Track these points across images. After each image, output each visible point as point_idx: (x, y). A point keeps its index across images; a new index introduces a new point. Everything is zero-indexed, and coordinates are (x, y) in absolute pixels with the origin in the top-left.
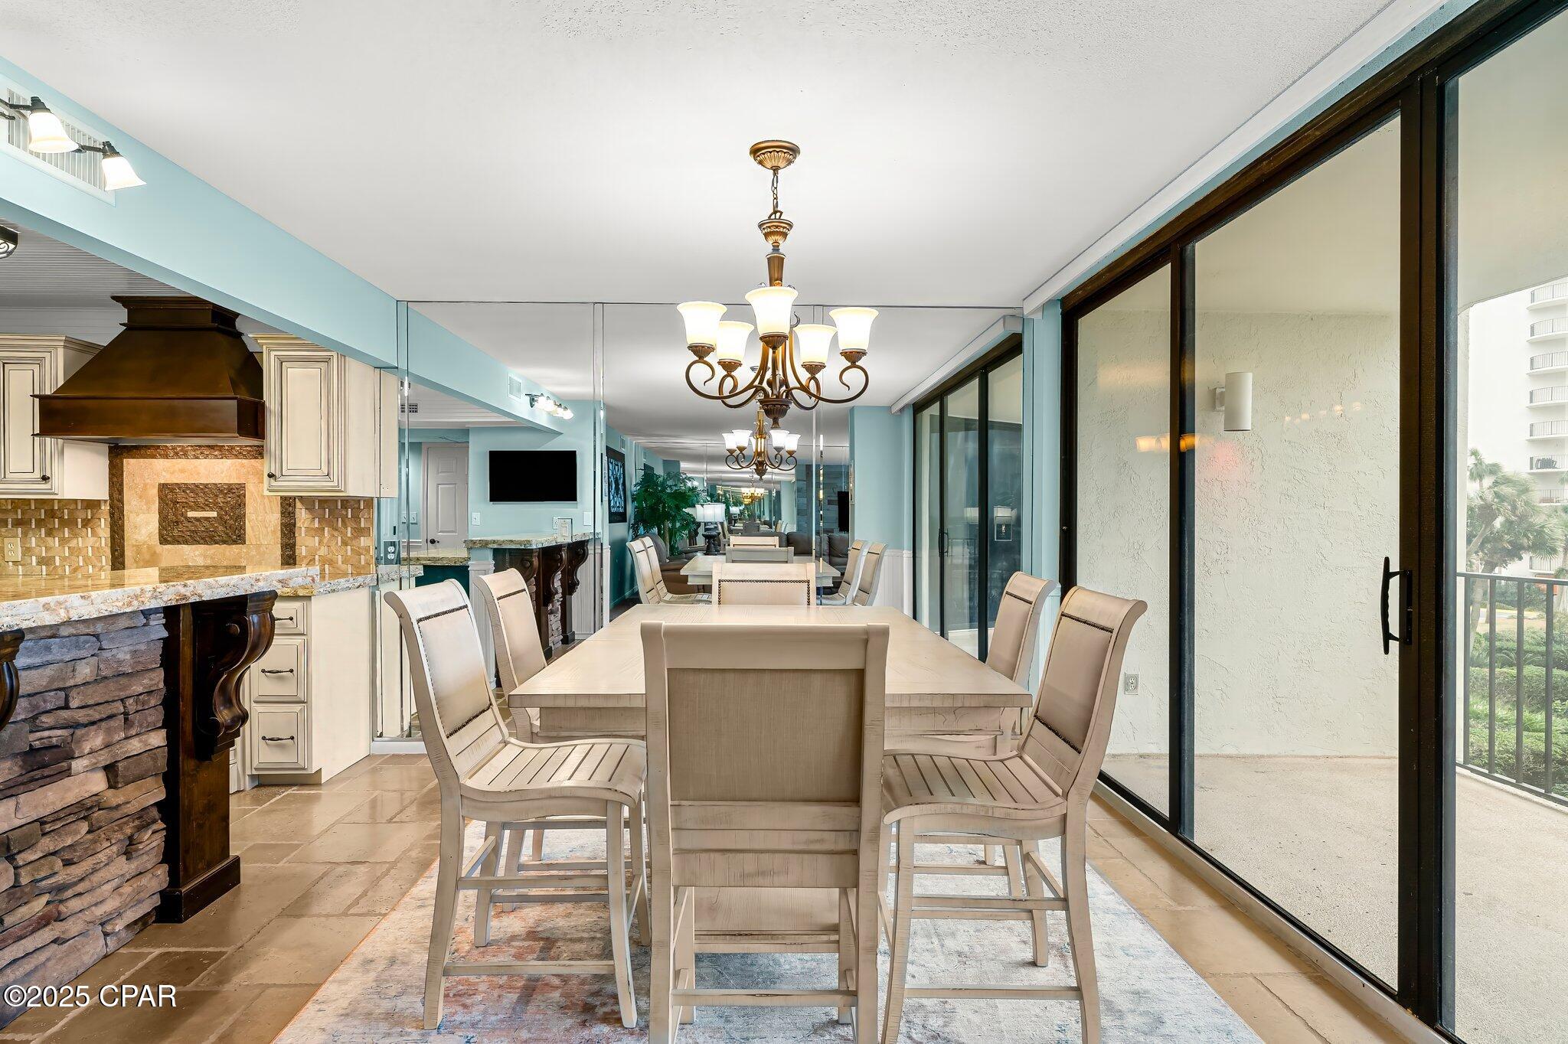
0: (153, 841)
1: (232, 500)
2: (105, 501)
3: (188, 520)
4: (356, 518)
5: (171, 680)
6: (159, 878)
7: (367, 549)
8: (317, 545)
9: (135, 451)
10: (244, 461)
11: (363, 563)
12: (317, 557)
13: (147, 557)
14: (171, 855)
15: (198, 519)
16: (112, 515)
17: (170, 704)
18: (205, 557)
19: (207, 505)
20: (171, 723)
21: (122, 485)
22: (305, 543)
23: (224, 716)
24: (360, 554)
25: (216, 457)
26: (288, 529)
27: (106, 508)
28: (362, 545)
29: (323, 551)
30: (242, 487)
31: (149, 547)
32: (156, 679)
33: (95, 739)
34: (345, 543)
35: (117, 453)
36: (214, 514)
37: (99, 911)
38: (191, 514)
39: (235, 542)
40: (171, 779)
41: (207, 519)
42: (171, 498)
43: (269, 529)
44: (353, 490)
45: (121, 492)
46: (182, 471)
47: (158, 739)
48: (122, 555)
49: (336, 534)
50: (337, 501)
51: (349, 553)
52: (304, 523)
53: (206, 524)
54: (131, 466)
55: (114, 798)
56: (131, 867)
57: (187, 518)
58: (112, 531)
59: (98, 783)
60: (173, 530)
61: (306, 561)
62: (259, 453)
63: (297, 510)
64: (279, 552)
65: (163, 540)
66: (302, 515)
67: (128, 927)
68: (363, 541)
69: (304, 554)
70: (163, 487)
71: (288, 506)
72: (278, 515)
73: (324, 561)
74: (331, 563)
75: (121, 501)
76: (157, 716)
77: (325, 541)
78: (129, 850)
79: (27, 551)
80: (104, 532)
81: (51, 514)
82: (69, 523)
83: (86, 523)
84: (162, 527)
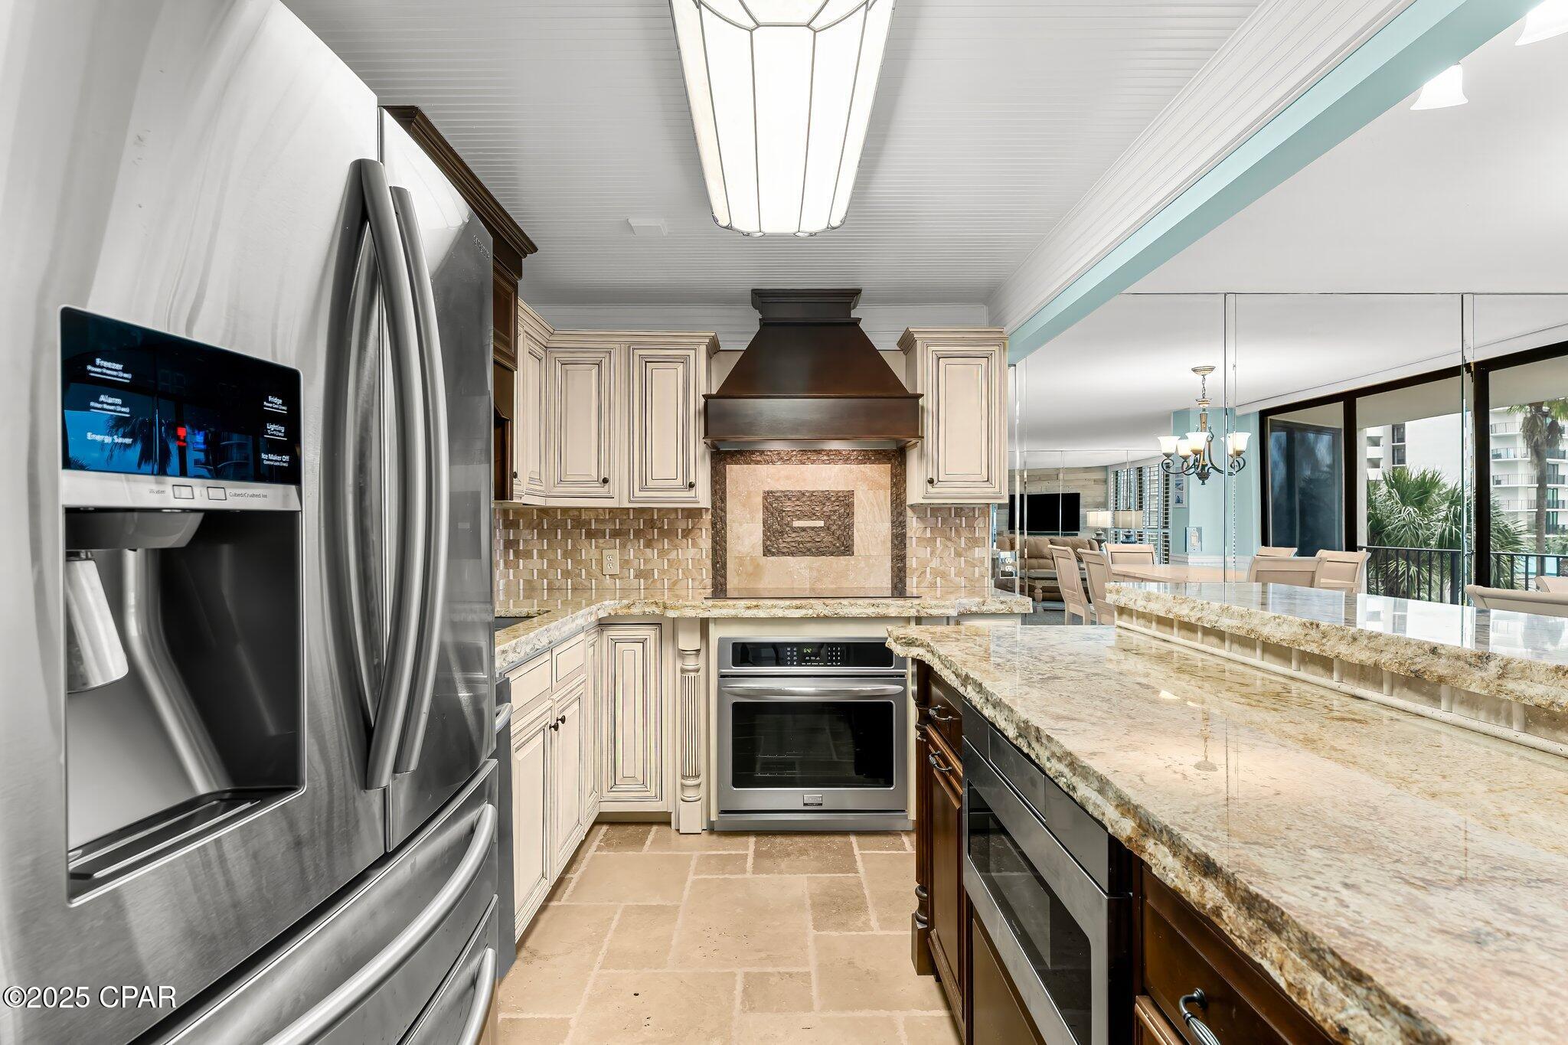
1: (841, 508)
2: (707, 510)
3: (794, 530)
4: (971, 527)
7: (982, 560)
8: (929, 556)
9: (739, 456)
10: (854, 467)
11: (977, 575)
12: (928, 570)
13: (750, 569)
15: (804, 529)
16: (714, 525)
18: (811, 569)
19: (814, 514)
21: (724, 492)
22: (916, 554)
24: (974, 566)
25: (823, 462)
26: (899, 540)
27: (707, 517)
28: (976, 556)
29: (935, 562)
30: (851, 494)
31: (752, 559)
34: (958, 555)
35: (720, 458)
36: (821, 523)
38: (797, 524)
39: (843, 554)
41: (813, 529)
42: (774, 506)
43: (879, 539)
45: (723, 500)
46: (788, 478)
48: (724, 566)
49: (949, 544)
50: (950, 509)
51: (963, 566)
52: (915, 532)
53: (812, 533)
54: (735, 472)
57: (792, 528)
58: (714, 541)
60: (777, 540)
61: (917, 574)
63: (908, 518)
64: (889, 564)
65: (767, 552)
66: (913, 524)
68: (978, 552)
69: (914, 566)
70: (768, 495)
71: (899, 514)
72: (888, 525)
73: (936, 573)
74: (943, 575)
75: (724, 510)
77: (938, 552)
79: (625, 563)
80: (705, 541)
81: (651, 524)
82: (669, 533)
83: (687, 533)
84: (766, 538)
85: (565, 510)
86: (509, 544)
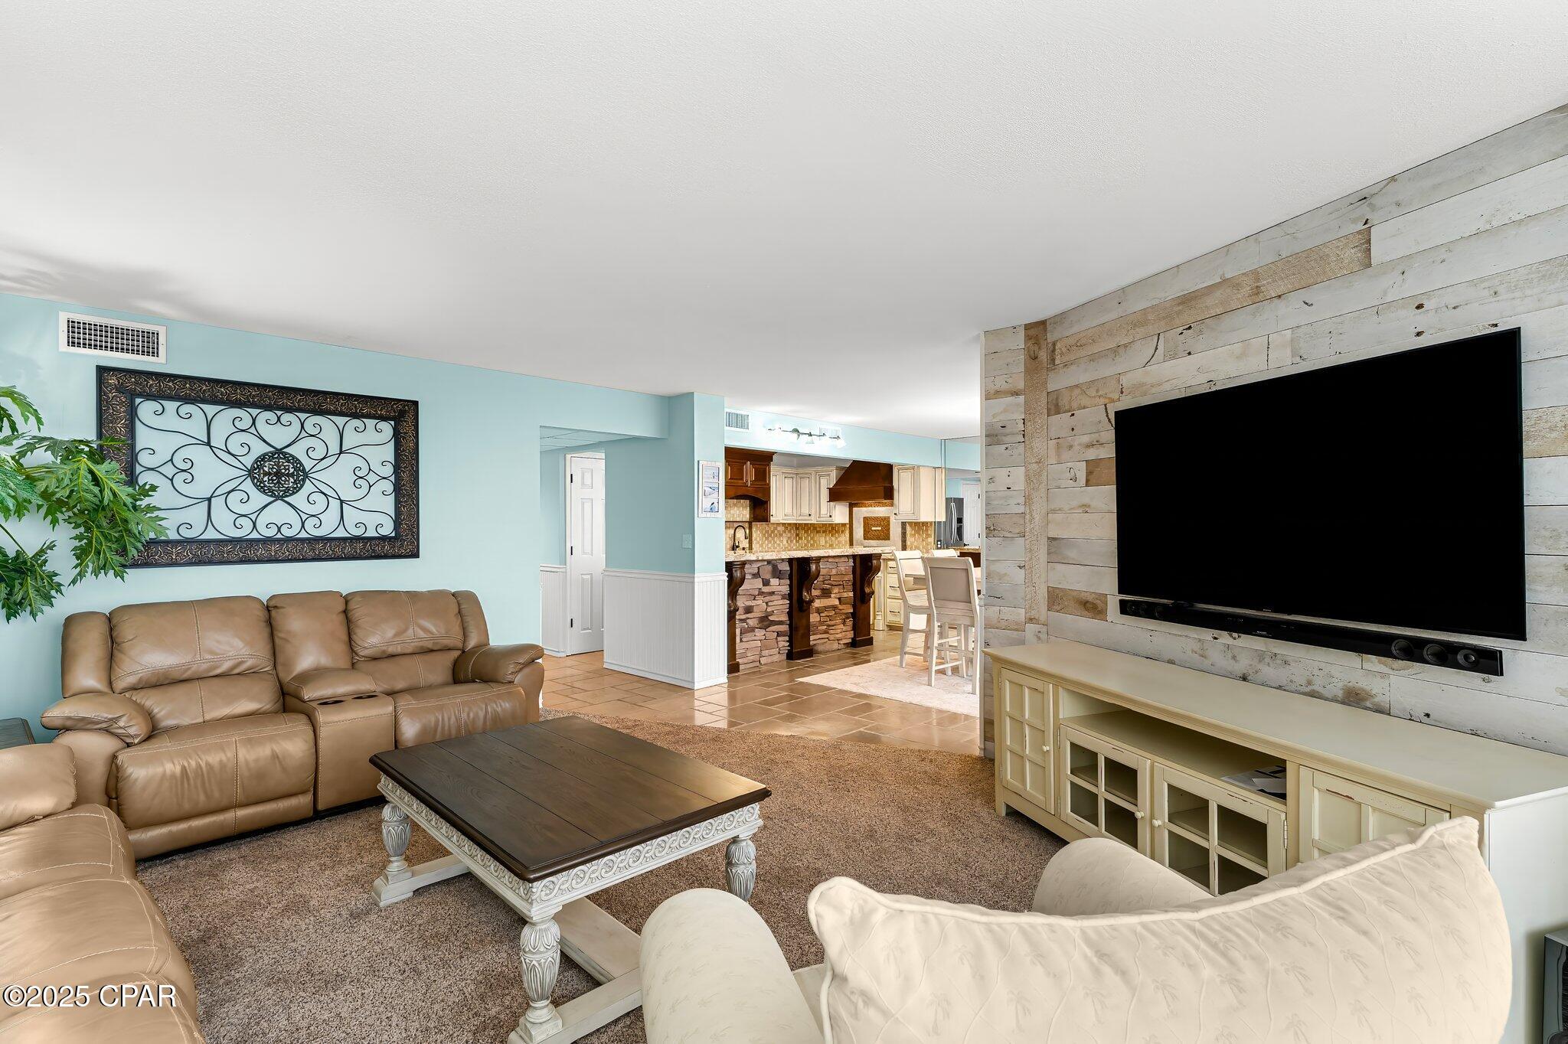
0: (850, 622)
1: (885, 522)
2: (848, 524)
3: (872, 531)
4: (927, 530)
5: (854, 577)
6: (851, 634)
7: (931, 543)
8: (913, 541)
9: (856, 505)
10: (888, 508)
11: (929, 548)
12: (913, 546)
14: (854, 628)
15: (875, 530)
16: (850, 529)
17: (854, 584)
18: (877, 544)
19: (878, 525)
20: (854, 590)
21: (852, 517)
22: (909, 540)
23: (867, 590)
24: (928, 545)
25: (879, 506)
26: (904, 534)
27: (848, 526)
29: (915, 544)
30: (889, 517)
32: (851, 577)
33: (836, 590)
34: (923, 540)
35: (851, 506)
36: (880, 528)
37: (837, 636)
38: (873, 529)
39: (887, 539)
40: (854, 607)
41: (878, 530)
42: (868, 522)
43: (898, 535)
44: (923, 519)
45: (852, 520)
46: (870, 512)
47: (851, 594)
48: (853, 543)
49: (920, 536)
50: (918, 523)
51: (925, 544)
52: (909, 532)
53: (878, 532)
54: (855, 509)
55: (840, 607)
56: (845, 628)
58: (850, 533)
59: (837, 602)
60: (868, 535)
61: (909, 547)
62: (892, 505)
64: (900, 544)
65: (865, 539)
66: (908, 528)
67: (844, 644)
68: (929, 540)
69: (909, 544)
70: (865, 518)
71: (904, 524)
72: (900, 529)
73: (916, 547)
75: (852, 524)
76: (851, 588)
77: (916, 539)
78: (844, 623)
79: (826, 542)
80: (847, 535)
81: (833, 528)
82: (837, 532)
83: (842, 532)
84: (864, 534)
85: (805, 524)
86: (797, 535)
